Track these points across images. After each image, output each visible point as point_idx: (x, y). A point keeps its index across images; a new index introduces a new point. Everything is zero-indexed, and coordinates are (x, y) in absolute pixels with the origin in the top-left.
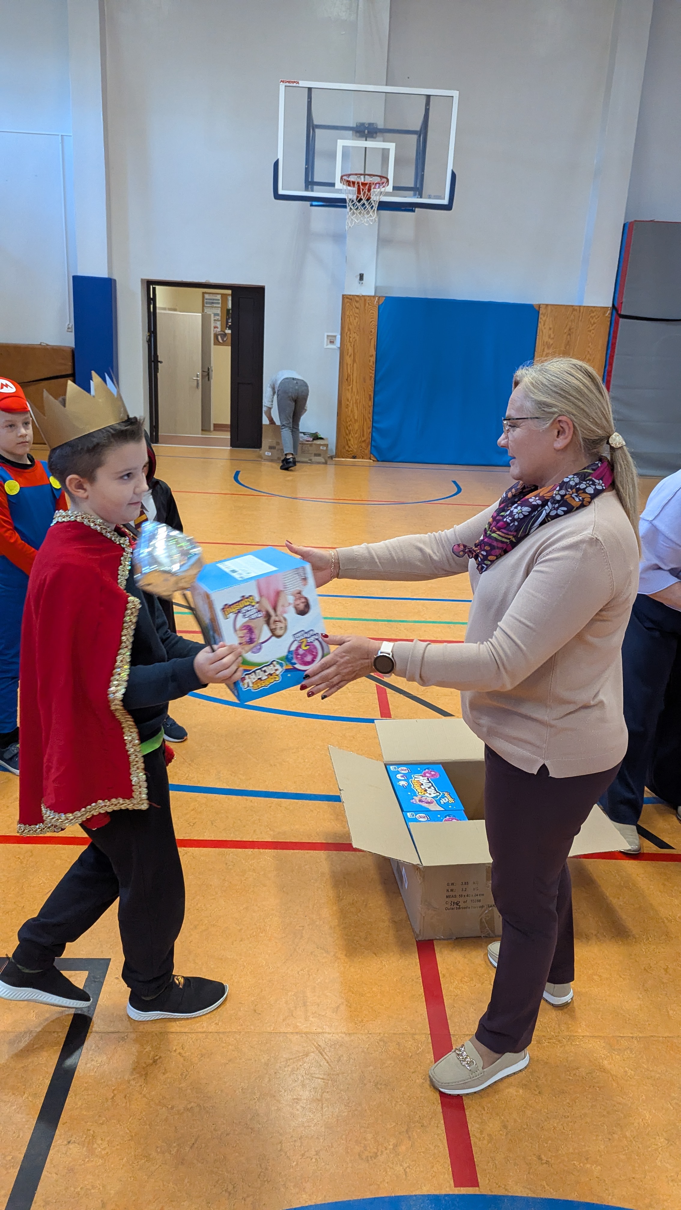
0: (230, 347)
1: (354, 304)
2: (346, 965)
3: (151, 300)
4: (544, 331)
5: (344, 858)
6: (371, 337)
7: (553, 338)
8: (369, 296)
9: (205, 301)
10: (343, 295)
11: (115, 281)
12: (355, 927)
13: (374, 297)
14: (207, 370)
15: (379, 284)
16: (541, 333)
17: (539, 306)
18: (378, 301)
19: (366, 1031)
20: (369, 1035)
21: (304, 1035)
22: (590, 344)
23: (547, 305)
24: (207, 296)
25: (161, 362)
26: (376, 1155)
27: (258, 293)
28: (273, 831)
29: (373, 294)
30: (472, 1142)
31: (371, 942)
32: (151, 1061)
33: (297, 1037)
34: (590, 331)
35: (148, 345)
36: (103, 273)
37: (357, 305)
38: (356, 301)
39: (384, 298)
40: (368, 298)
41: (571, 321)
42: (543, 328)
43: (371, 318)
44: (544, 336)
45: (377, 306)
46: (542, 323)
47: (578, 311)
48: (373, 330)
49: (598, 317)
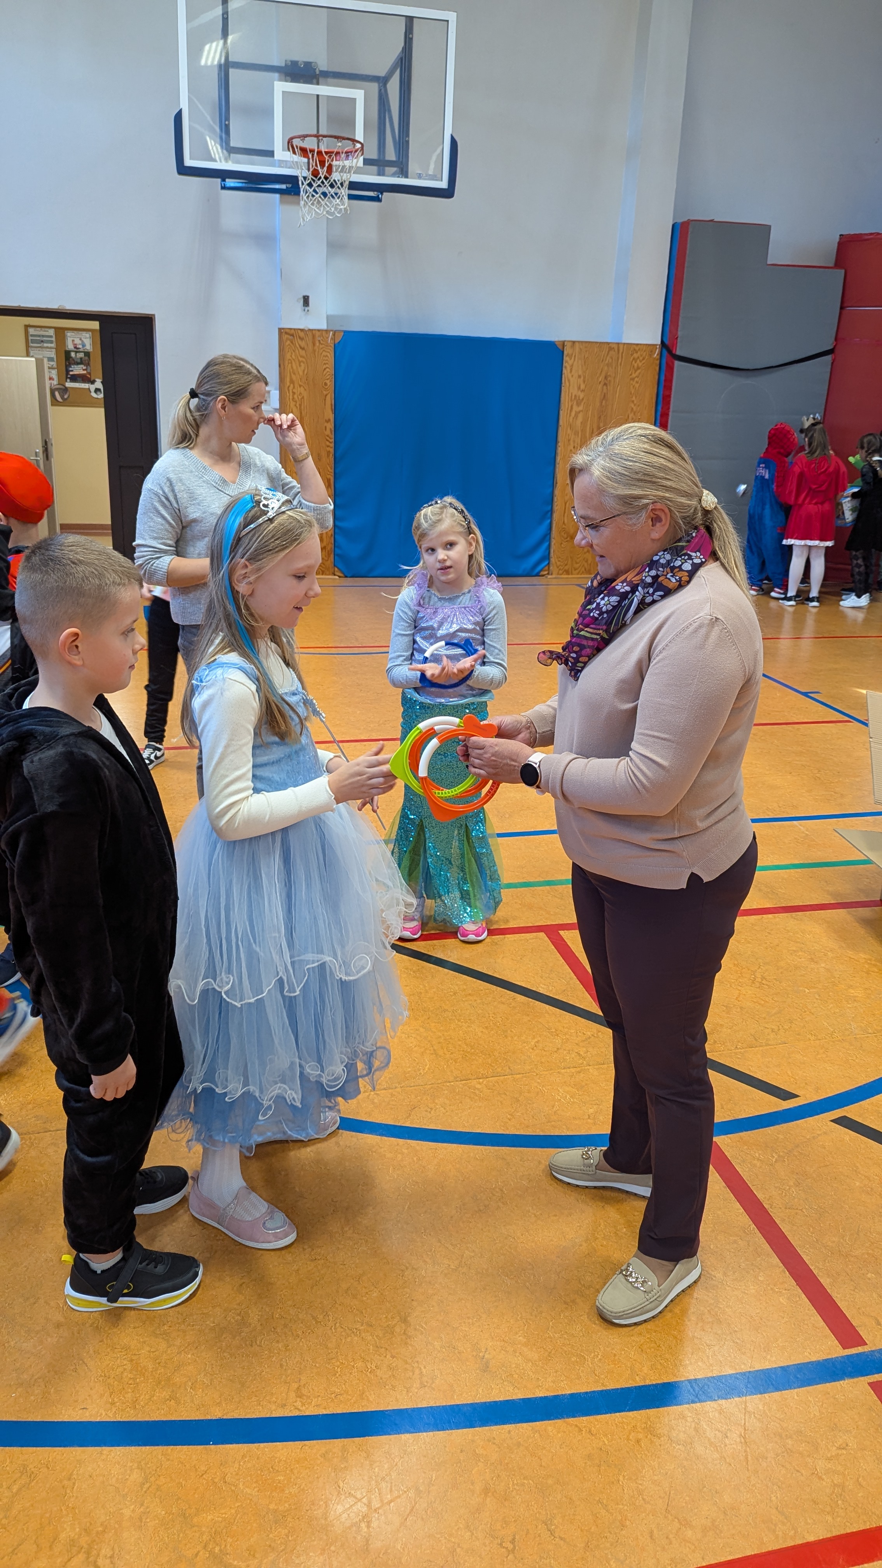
0: (103, 410)
1: (298, 342)
4: (571, 379)
6: (325, 393)
7: (583, 391)
8: (319, 330)
9: (30, 338)
10: (280, 330)
13: (326, 331)
14: (44, 444)
15: (330, 313)
16: (567, 383)
17: (563, 343)
18: (333, 339)
22: (634, 398)
23: (574, 342)
24: (32, 331)
27: (144, 324)
29: (324, 326)
34: (633, 379)
37: (303, 344)
38: (299, 337)
39: (342, 334)
40: (318, 334)
41: (608, 365)
42: (570, 375)
43: (325, 364)
44: (571, 387)
45: (333, 346)
46: (569, 368)
47: (616, 350)
48: (328, 382)
49: (643, 359)
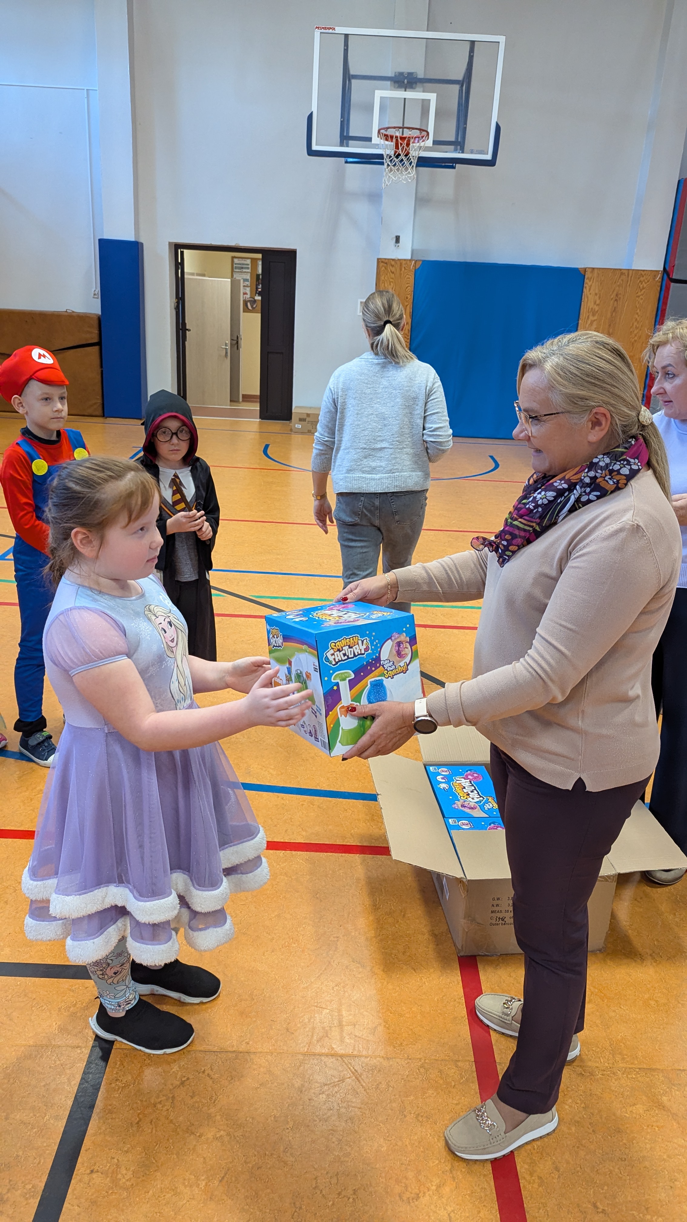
0: (260, 315)
1: (390, 268)
2: (383, 981)
3: (179, 265)
4: (590, 296)
5: (380, 863)
6: (406, 304)
7: (598, 305)
8: (405, 260)
9: (235, 266)
10: (378, 259)
11: (142, 244)
12: (393, 939)
13: (410, 260)
14: (236, 339)
15: (415, 248)
16: (586, 299)
17: (585, 270)
18: (415, 266)
19: (406, 1056)
20: (409, 1061)
21: (339, 1059)
22: (638, 311)
23: (593, 269)
24: (236, 261)
25: (189, 330)
26: (418, 1197)
27: (290, 256)
28: (306, 831)
29: (409, 257)
30: (521, 1185)
31: (409, 956)
32: (178, 1083)
33: (332, 1060)
34: (639, 297)
35: (176, 312)
36: (129, 237)
37: (393, 269)
38: (391, 265)
39: (421, 263)
40: (404, 262)
41: (619, 286)
42: (588, 293)
43: (407, 284)
44: (589, 302)
45: (414, 270)
46: (588, 288)
47: (626, 274)
48: (409, 296)
49: (648, 281)
